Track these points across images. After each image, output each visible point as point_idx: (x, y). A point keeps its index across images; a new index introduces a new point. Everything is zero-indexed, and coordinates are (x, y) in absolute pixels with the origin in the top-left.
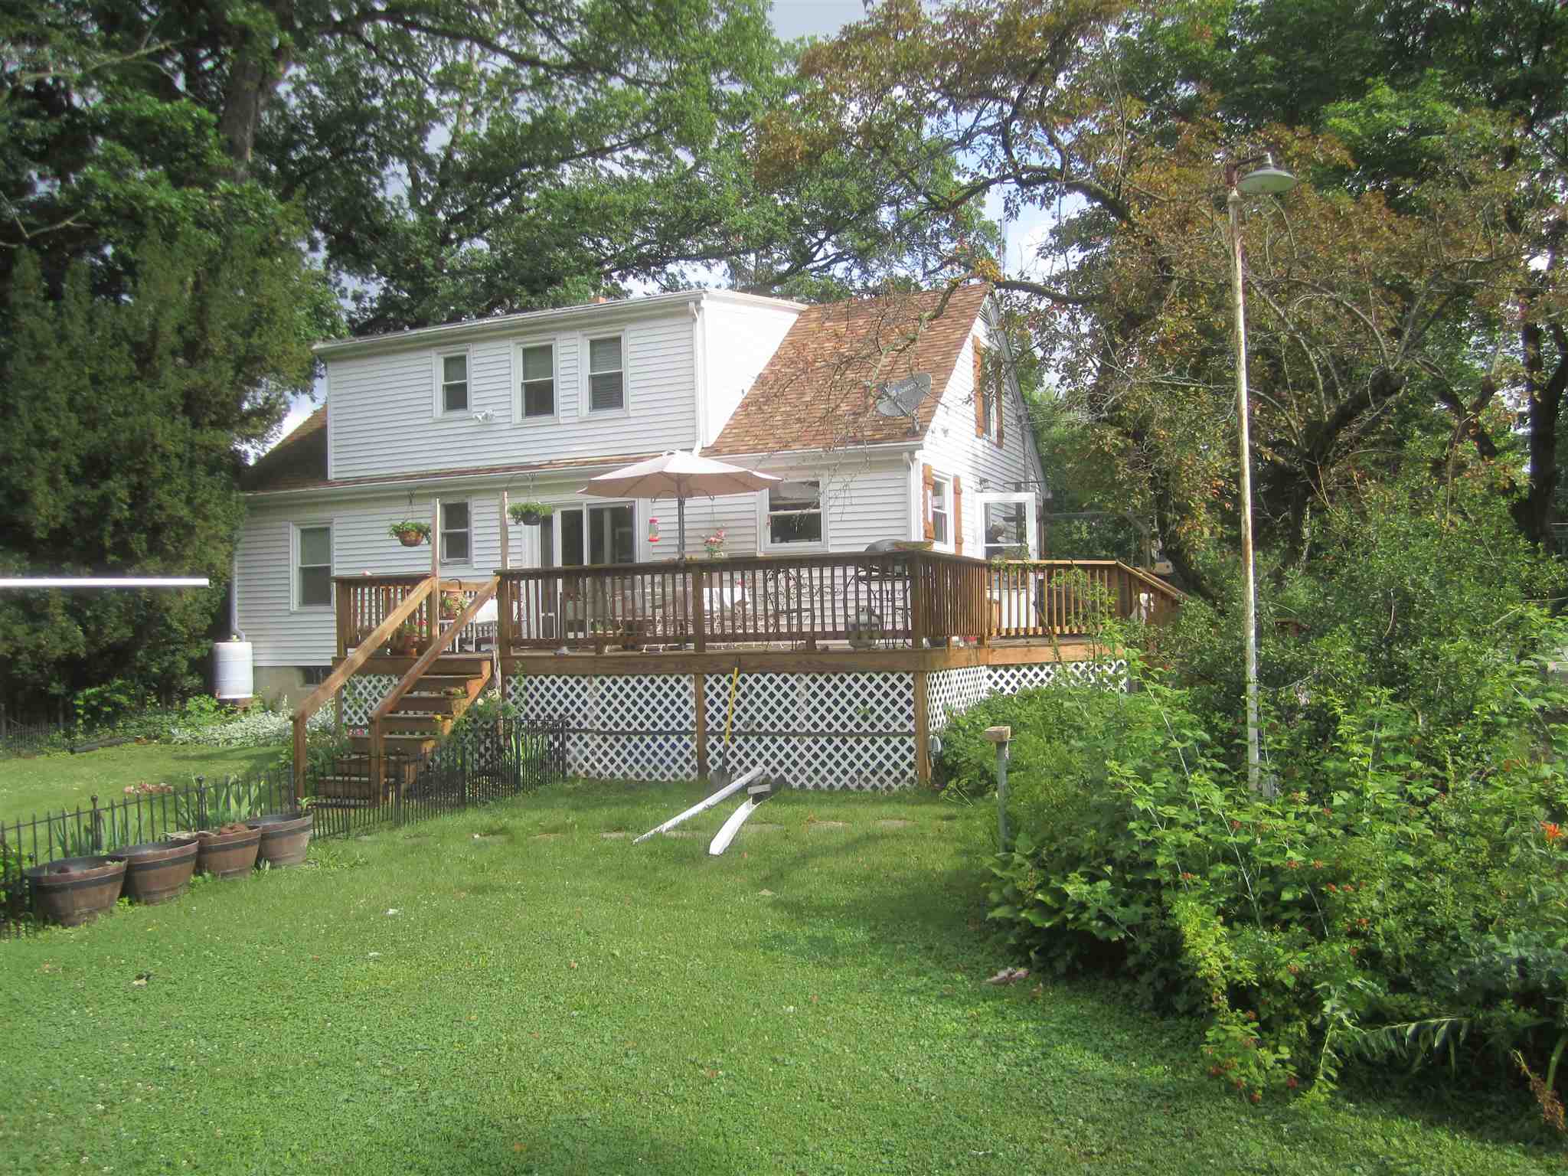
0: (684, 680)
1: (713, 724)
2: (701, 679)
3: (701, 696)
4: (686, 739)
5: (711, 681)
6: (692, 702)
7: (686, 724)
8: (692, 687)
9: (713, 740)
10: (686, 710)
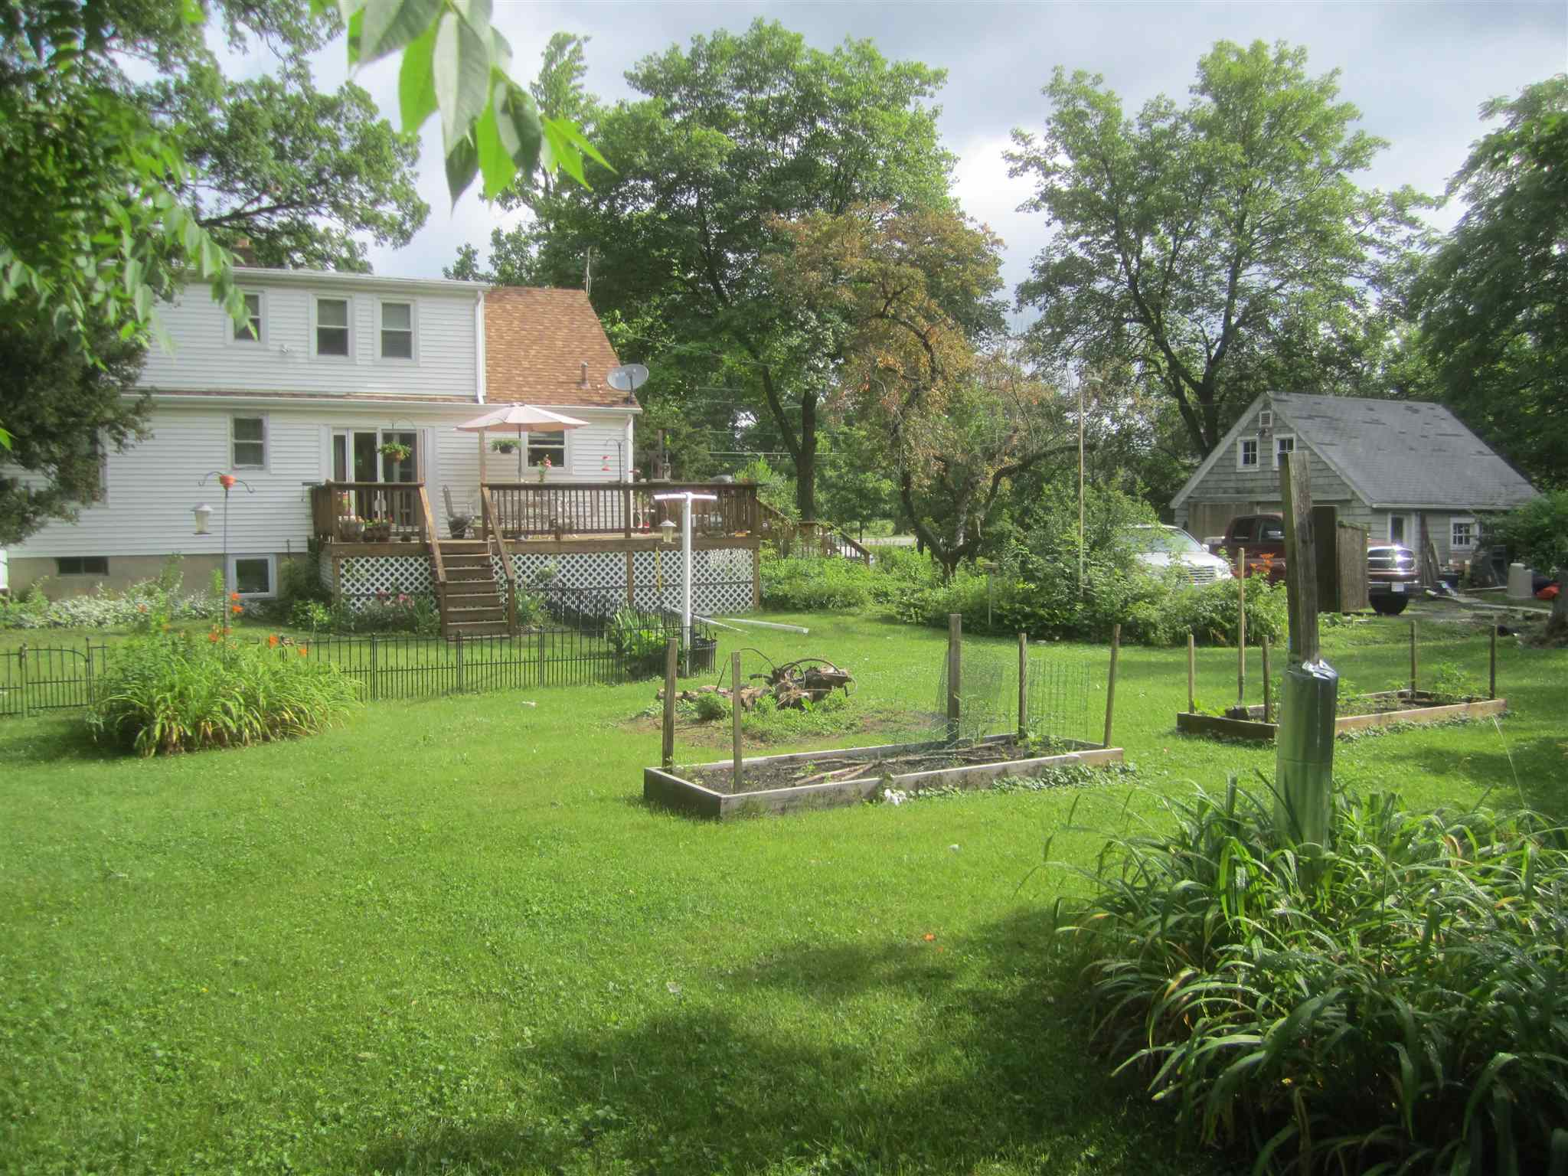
0: (620, 556)
1: (637, 582)
2: (630, 554)
3: (630, 565)
4: (620, 591)
5: (637, 555)
6: (625, 569)
7: (621, 582)
8: (625, 560)
9: (637, 590)
10: (620, 573)
